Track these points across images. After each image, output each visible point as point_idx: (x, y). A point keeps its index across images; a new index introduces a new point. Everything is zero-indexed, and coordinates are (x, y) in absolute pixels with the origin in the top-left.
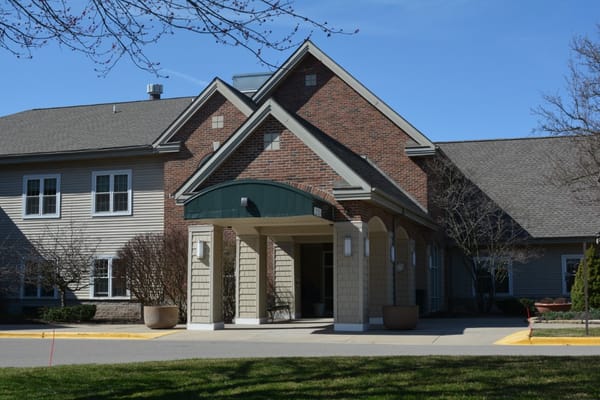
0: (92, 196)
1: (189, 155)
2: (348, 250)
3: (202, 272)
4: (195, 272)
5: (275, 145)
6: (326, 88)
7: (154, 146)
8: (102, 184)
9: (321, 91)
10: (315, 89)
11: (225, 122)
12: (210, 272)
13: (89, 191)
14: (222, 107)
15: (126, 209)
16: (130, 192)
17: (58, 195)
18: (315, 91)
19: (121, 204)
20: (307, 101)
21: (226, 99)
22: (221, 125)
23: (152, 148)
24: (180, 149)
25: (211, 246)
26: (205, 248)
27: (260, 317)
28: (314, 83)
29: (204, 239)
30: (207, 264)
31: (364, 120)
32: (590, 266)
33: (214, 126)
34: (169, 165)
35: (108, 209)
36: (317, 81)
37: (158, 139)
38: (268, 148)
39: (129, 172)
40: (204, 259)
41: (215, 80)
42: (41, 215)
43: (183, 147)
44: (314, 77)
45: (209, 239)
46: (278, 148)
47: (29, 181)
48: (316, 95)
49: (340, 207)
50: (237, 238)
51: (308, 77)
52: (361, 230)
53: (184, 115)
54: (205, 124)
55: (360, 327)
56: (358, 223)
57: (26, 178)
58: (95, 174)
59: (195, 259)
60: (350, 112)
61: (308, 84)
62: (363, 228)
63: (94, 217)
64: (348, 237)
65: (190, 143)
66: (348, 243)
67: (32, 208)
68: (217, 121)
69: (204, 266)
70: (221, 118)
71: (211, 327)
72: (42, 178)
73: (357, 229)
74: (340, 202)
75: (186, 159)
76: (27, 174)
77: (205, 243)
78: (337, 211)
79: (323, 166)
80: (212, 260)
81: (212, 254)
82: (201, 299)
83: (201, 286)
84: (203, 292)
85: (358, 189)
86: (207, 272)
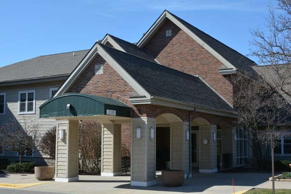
3: (63, 148)
4: (59, 148)
5: (100, 72)
9: (174, 39)
10: (171, 38)
12: (67, 148)
17: (34, 101)
20: (166, 45)
25: (67, 132)
26: (65, 134)
27: (114, 172)
28: (170, 35)
29: (64, 128)
31: (198, 55)
36: (172, 33)
38: (97, 73)
40: (64, 140)
42: (26, 112)
44: (170, 31)
46: (102, 73)
47: (21, 94)
48: (171, 41)
49: (135, 109)
50: (102, 126)
51: (167, 32)
52: (146, 123)
56: (144, 119)
57: (20, 92)
58: (51, 90)
59: (59, 140)
60: (190, 50)
61: (167, 35)
62: (148, 121)
64: (139, 127)
66: (139, 131)
67: (22, 109)
69: (64, 144)
71: (67, 180)
72: (27, 92)
73: (144, 122)
74: (136, 106)
76: (20, 90)
77: (64, 130)
78: (133, 111)
79: (126, 84)
80: (67, 141)
81: (67, 137)
82: (62, 164)
83: (62, 155)
84: (63, 160)
85: (144, 97)
86: (65, 147)
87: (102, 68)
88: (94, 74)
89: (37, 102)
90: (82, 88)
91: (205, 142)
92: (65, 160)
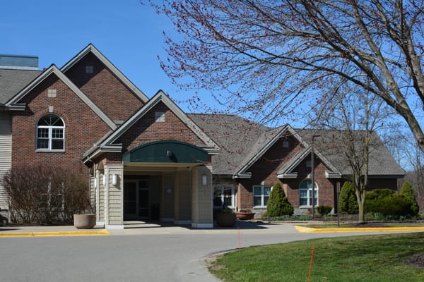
1: (32, 114)
2: (205, 182)
3: (115, 193)
5: (162, 119)
6: (99, 75)
7: (6, 105)
9: (95, 77)
11: (58, 93)
12: (121, 193)
14: (55, 84)
18: (92, 77)
20: (86, 83)
21: (59, 78)
22: (54, 96)
23: (5, 107)
24: (25, 109)
25: (121, 177)
26: (118, 179)
28: (92, 72)
29: (117, 173)
30: (119, 188)
31: (123, 99)
32: (279, 193)
33: (50, 95)
34: (15, 119)
36: (94, 70)
37: (10, 100)
38: (158, 121)
40: (117, 185)
41: (52, 65)
43: (27, 108)
44: (92, 68)
45: (121, 173)
46: (164, 121)
48: (92, 79)
51: (87, 67)
53: (29, 86)
54: (43, 93)
55: (212, 225)
59: (111, 185)
61: (87, 71)
64: (205, 175)
65: (32, 105)
66: (205, 179)
68: (51, 93)
69: (117, 190)
70: (55, 91)
73: (209, 170)
75: (29, 116)
77: (118, 176)
80: (122, 186)
81: (122, 182)
82: (115, 210)
83: (115, 202)
84: (117, 206)
85: (213, 148)
86: (118, 193)
87: (163, 115)
88: (154, 121)
90: (140, 133)
92: (119, 206)
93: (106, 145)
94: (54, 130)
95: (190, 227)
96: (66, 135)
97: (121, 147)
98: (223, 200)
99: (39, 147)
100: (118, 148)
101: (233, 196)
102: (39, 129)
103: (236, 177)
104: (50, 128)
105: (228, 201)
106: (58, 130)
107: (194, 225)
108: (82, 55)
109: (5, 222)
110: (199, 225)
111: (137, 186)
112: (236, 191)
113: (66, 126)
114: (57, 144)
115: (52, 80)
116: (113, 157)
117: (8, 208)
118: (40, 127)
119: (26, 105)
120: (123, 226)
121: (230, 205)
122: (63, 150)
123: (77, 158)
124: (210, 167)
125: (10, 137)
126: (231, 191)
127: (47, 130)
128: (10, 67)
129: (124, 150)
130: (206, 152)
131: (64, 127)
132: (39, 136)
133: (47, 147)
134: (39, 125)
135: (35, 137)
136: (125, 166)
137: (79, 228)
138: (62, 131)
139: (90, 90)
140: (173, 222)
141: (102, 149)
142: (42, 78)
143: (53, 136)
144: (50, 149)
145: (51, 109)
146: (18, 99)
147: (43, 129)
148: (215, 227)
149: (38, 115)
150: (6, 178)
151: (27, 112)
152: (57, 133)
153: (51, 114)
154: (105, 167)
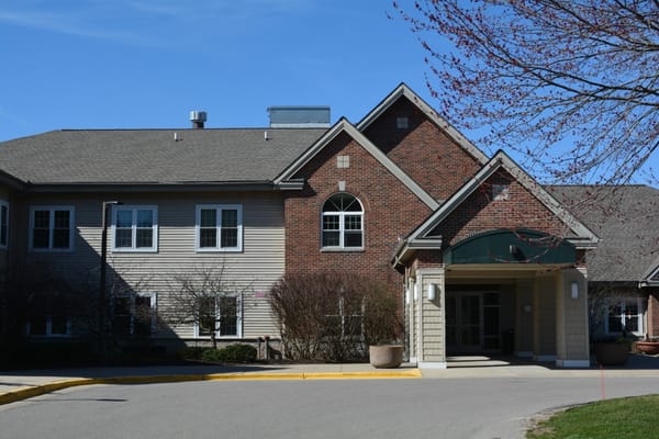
0: (197, 229)
1: (313, 194)
2: (575, 293)
3: (432, 313)
6: (418, 131)
7: (276, 182)
8: (208, 219)
9: (413, 134)
10: (406, 132)
11: (351, 161)
12: (442, 313)
13: (193, 224)
14: (348, 147)
15: (235, 244)
16: (240, 228)
17: (155, 227)
18: (407, 134)
19: (230, 239)
20: (398, 143)
21: (352, 139)
22: (347, 165)
23: (273, 185)
24: (304, 186)
25: (442, 288)
26: (437, 291)
28: (406, 126)
29: (435, 281)
30: (439, 305)
33: (339, 165)
34: (289, 202)
35: (214, 245)
36: (409, 124)
37: (280, 175)
38: (498, 198)
39: (239, 208)
40: (435, 301)
41: (341, 119)
42: (134, 249)
43: (306, 185)
44: (406, 120)
45: (441, 282)
46: (507, 199)
47: (119, 211)
48: (408, 138)
51: (399, 120)
52: (586, 276)
53: (308, 153)
54: (329, 162)
55: (587, 363)
58: (199, 208)
59: (426, 301)
61: (400, 126)
63: (198, 253)
64: (575, 282)
65: (313, 181)
66: (575, 289)
67: (122, 240)
68: (342, 161)
69: (436, 308)
70: (347, 158)
71: (443, 365)
72: (134, 209)
73: (582, 275)
75: (309, 197)
77: (436, 286)
80: (442, 301)
81: (443, 295)
82: (433, 339)
83: (433, 326)
84: (434, 332)
85: (588, 239)
86: (437, 313)
87: (506, 190)
88: (491, 199)
89: (164, 230)
90: (469, 219)
91: (528, 308)
92: (438, 332)
93: (417, 238)
94: (347, 218)
95: (552, 366)
96: (365, 225)
97: (440, 241)
98: (623, 322)
99: (325, 244)
100: (436, 243)
101: (640, 316)
102: (325, 217)
103: (644, 285)
104: (342, 214)
105: (633, 324)
106: (353, 218)
107: (559, 362)
108: (389, 102)
109: (277, 357)
110: (567, 363)
111: (481, 300)
112: (645, 308)
113: (365, 212)
114: (353, 239)
115: (342, 140)
116: (428, 257)
117: (280, 337)
118: (327, 213)
119: (305, 182)
120: (445, 364)
121: (636, 330)
122: (362, 248)
123: (383, 260)
124: (582, 270)
125: (282, 230)
126: (636, 306)
127: (337, 217)
128: (288, 126)
129: (445, 246)
130: (573, 246)
131: (362, 213)
132: (325, 227)
133: (338, 244)
134: (324, 211)
135: (318, 229)
136: (448, 272)
137: (377, 367)
138: (359, 218)
139: (404, 154)
140: (531, 358)
141: (411, 244)
142: (327, 140)
143: (347, 227)
144: (342, 246)
145: (342, 186)
146: (291, 173)
147: (331, 217)
148: (593, 366)
149: (323, 196)
150: (274, 292)
151: (308, 192)
152: (352, 222)
153: (342, 194)
154: (417, 272)
